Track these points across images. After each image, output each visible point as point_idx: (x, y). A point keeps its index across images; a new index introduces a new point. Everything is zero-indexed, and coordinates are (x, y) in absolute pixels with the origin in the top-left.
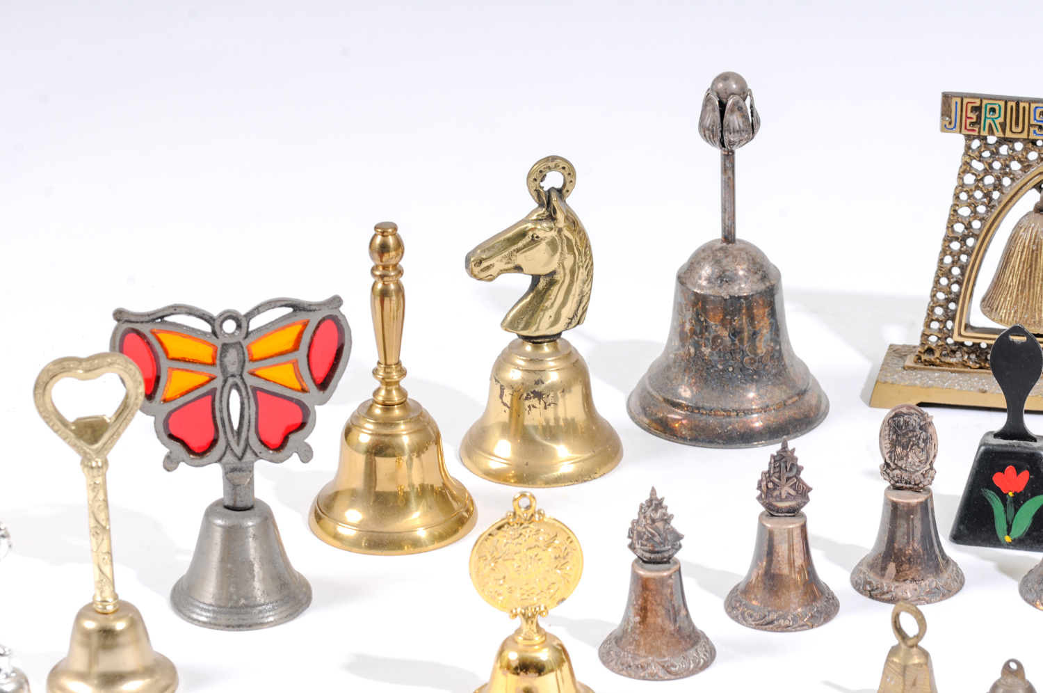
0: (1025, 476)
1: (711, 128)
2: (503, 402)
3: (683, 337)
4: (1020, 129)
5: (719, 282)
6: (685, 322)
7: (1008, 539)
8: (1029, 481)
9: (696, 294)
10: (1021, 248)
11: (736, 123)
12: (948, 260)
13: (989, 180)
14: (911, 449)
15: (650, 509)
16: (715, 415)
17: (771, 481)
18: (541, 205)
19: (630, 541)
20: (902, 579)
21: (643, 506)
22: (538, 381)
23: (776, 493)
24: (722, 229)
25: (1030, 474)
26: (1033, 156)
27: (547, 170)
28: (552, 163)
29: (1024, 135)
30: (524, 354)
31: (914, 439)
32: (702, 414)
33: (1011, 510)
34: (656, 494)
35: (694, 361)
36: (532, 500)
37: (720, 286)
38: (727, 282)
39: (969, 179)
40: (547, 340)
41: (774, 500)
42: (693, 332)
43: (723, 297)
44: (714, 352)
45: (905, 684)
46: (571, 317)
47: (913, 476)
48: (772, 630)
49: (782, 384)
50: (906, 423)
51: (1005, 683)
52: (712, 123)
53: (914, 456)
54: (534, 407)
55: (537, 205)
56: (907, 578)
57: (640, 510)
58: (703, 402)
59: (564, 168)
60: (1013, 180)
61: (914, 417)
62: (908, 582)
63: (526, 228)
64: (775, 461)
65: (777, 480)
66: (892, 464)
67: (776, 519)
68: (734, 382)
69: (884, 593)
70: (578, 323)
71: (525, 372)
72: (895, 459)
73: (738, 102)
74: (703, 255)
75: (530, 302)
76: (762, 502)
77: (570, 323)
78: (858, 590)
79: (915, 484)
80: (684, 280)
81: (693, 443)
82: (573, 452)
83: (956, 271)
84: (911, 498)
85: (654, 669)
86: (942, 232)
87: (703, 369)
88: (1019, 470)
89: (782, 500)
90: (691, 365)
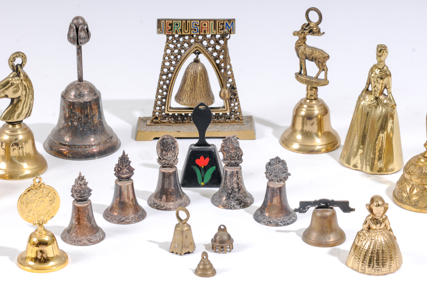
0: (208, 159)
1: (73, 38)
2: (2, 148)
3: (66, 119)
4: (187, 31)
5: (79, 97)
6: (66, 113)
7: (203, 184)
8: (209, 161)
9: (69, 102)
10: (190, 76)
11: (83, 35)
12: (162, 83)
13: (176, 51)
14: (169, 152)
15: (79, 180)
16: (81, 148)
17: (120, 167)
18: (14, 71)
19: (72, 193)
20: (168, 201)
21: (77, 180)
22: (16, 139)
23: (122, 172)
24: (78, 76)
25: (210, 159)
26: (192, 41)
27: (16, 57)
28: (18, 54)
29: (189, 33)
30: (9, 129)
31: (170, 148)
32: (76, 148)
33: (203, 173)
34: (81, 175)
35: (71, 128)
36: (41, 179)
37: (80, 98)
38: (82, 96)
39: (169, 51)
40: (18, 123)
41: (121, 174)
42: (70, 117)
43: (81, 103)
44: (79, 124)
45: (183, 238)
46: (27, 113)
47: (170, 162)
48: (124, 224)
49: (104, 134)
50: (167, 142)
51: (220, 234)
52: (73, 36)
53: (170, 154)
54: (15, 149)
55: (12, 71)
56: (170, 200)
57: (76, 181)
58: (76, 143)
59: (22, 56)
60: (185, 51)
61: (170, 139)
62: (171, 202)
63: (9, 80)
64: (121, 160)
65: (122, 167)
66: (161, 158)
67: (122, 182)
68: (87, 134)
69: (162, 207)
70: (29, 116)
71: (10, 136)
72: (163, 156)
73: (83, 27)
74: (71, 87)
75: (10, 109)
76: (116, 176)
77: (26, 116)
78: (152, 207)
79: (171, 165)
80: (65, 97)
81: (73, 159)
82: (29, 166)
83: (165, 87)
84: (170, 170)
85: (84, 241)
86: (159, 72)
87: (75, 131)
88: (205, 158)
89: (124, 174)
90: (70, 130)
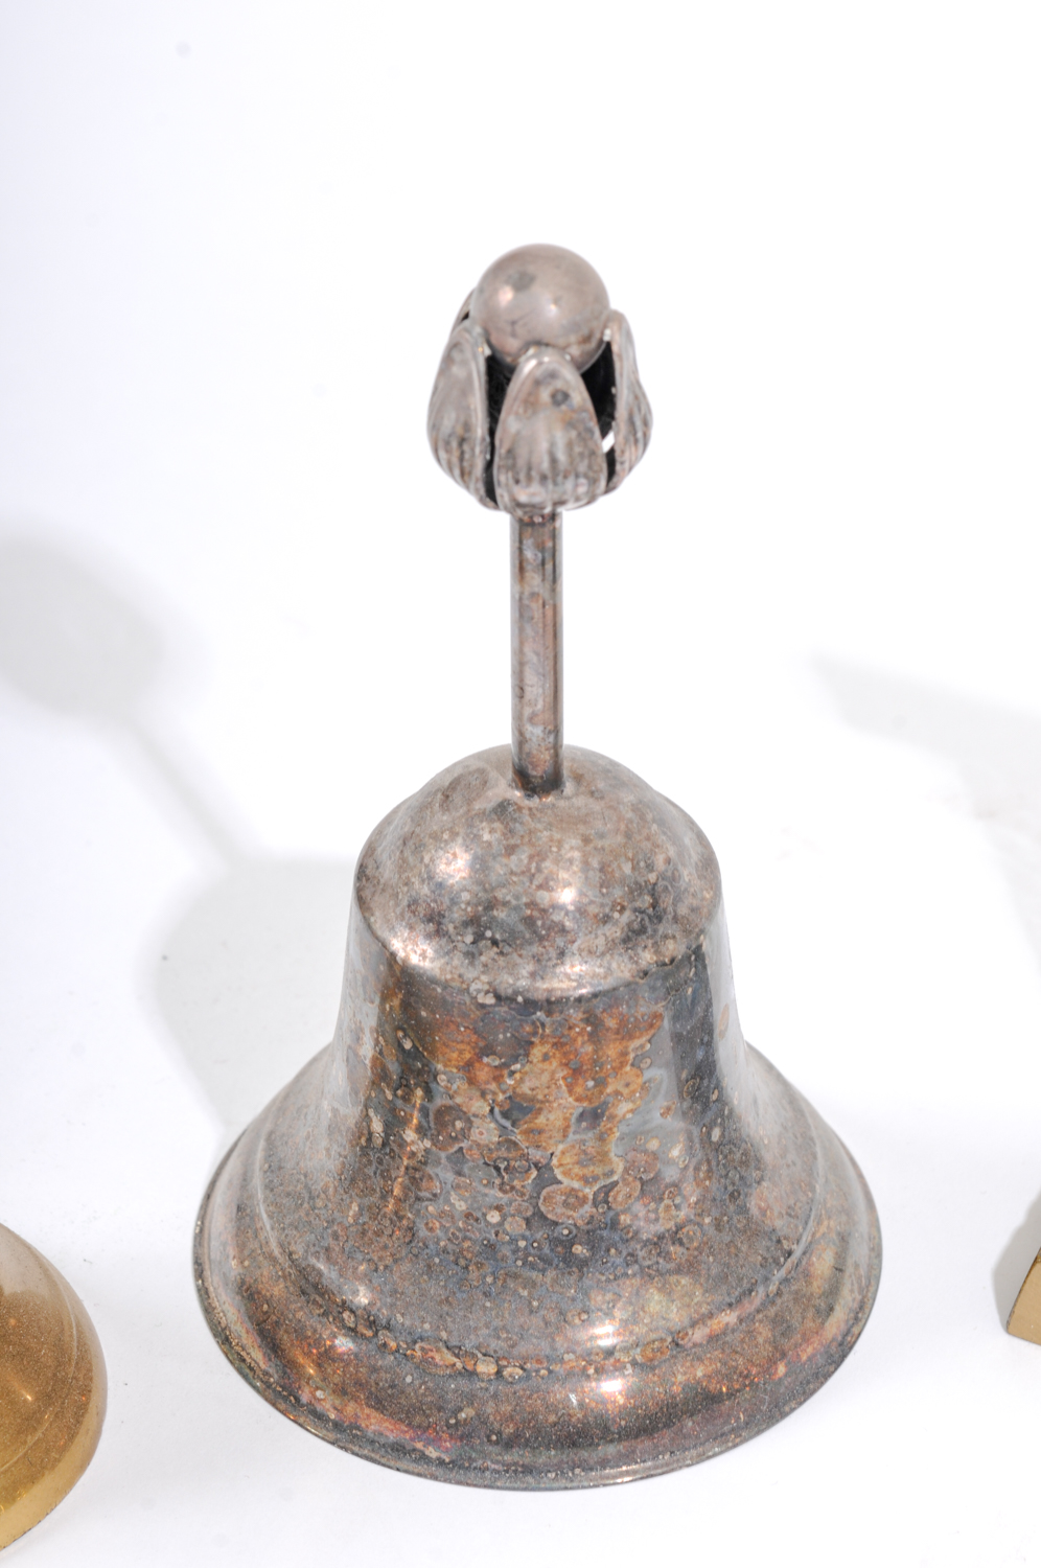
5: (469, 939)
11: (544, 446)
16: (424, 1360)
32: (385, 1346)
35: (380, 1160)
37: (471, 956)
38: (495, 943)
42: (382, 1073)
43: (474, 997)
44: (443, 1155)
49: (678, 1271)
52: (459, 430)
58: (393, 1306)
73: (553, 375)
90: (370, 1171)
